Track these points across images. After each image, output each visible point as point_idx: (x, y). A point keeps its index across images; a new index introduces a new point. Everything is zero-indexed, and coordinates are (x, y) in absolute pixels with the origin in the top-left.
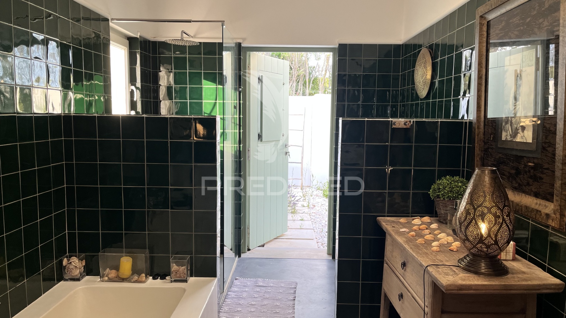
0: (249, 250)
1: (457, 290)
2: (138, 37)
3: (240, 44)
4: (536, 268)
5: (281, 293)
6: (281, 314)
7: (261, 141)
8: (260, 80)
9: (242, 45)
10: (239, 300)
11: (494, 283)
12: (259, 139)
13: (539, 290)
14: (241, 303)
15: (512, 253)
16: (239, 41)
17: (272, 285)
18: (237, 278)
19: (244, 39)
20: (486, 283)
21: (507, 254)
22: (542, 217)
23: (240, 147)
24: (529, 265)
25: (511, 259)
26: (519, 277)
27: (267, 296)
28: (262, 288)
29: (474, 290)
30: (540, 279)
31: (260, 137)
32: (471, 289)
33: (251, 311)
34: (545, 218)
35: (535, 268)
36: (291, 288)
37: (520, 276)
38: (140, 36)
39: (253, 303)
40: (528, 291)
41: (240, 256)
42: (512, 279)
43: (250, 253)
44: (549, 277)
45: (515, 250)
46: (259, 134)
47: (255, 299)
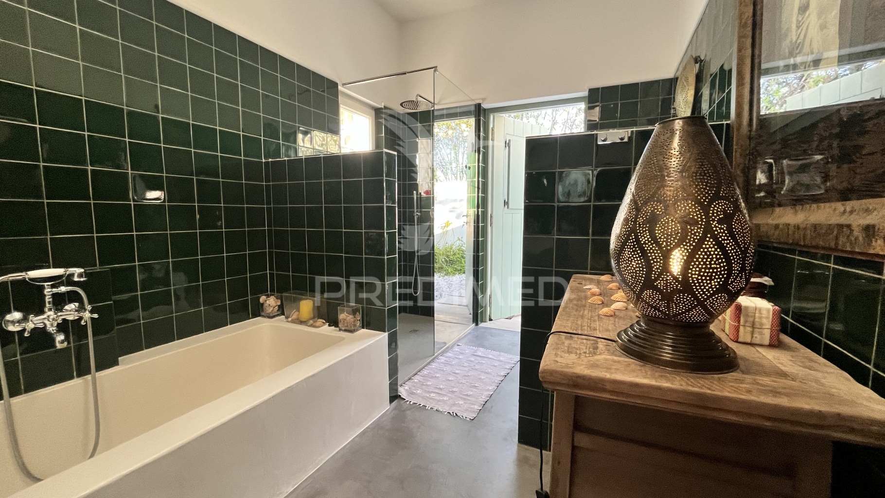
0: (491, 320)
1: (568, 385)
2: (383, 107)
3: (479, 105)
4: (832, 370)
5: (495, 366)
6: (479, 389)
7: (508, 207)
8: (507, 144)
9: (482, 105)
10: (445, 366)
11: (666, 384)
12: (505, 206)
13: (821, 427)
14: (445, 369)
15: (769, 331)
16: (478, 102)
17: (490, 356)
18: (459, 344)
19: (484, 99)
20: (646, 381)
21: (756, 330)
22: (853, 239)
23: (478, 211)
24: (811, 360)
25: (767, 341)
26: (760, 382)
27: (477, 367)
28: (478, 358)
29: (612, 392)
30: (830, 397)
31: (506, 203)
32: (604, 390)
33: (449, 380)
34: (861, 238)
35: (826, 369)
36: (509, 363)
37: (766, 380)
38: (384, 106)
39: (457, 372)
40: (776, 424)
41: (477, 324)
42: (731, 384)
43: (490, 323)
44: (869, 399)
45: (777, 322)
46: (505, 201)
47: (462, 368)
